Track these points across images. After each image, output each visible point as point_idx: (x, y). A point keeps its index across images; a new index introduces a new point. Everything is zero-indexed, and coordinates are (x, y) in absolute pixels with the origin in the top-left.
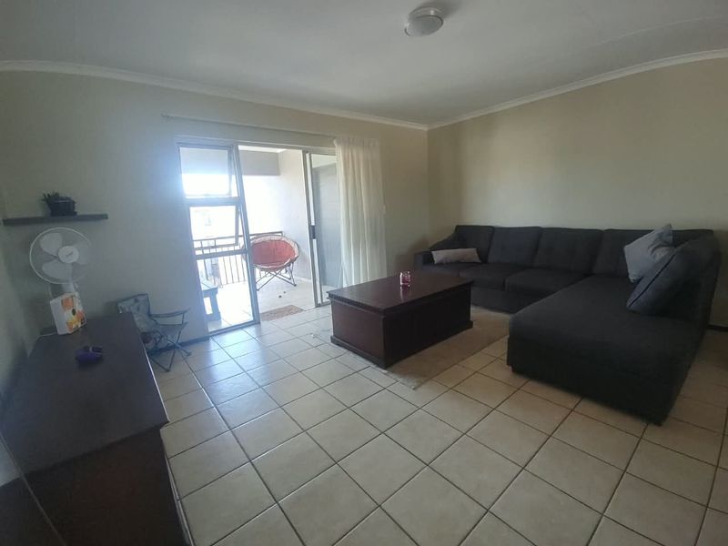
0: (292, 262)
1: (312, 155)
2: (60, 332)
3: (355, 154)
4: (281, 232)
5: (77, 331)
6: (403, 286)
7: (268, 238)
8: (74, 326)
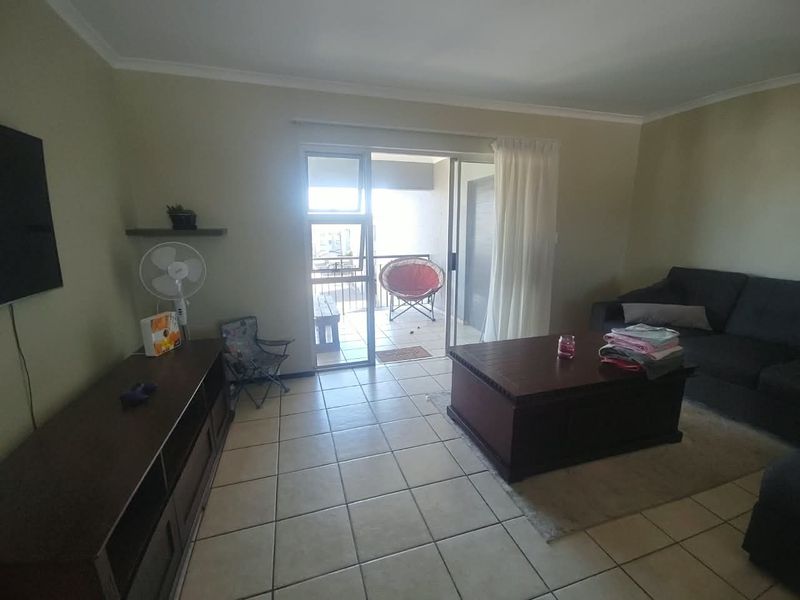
0: (434, 292)
1: (462, 163)
2: (148, 354)
3: (520, 160)
4: (428, 256)
5: (167, 353)
6: (562, 357)
7: (412, 261)
8: (164, 348)
